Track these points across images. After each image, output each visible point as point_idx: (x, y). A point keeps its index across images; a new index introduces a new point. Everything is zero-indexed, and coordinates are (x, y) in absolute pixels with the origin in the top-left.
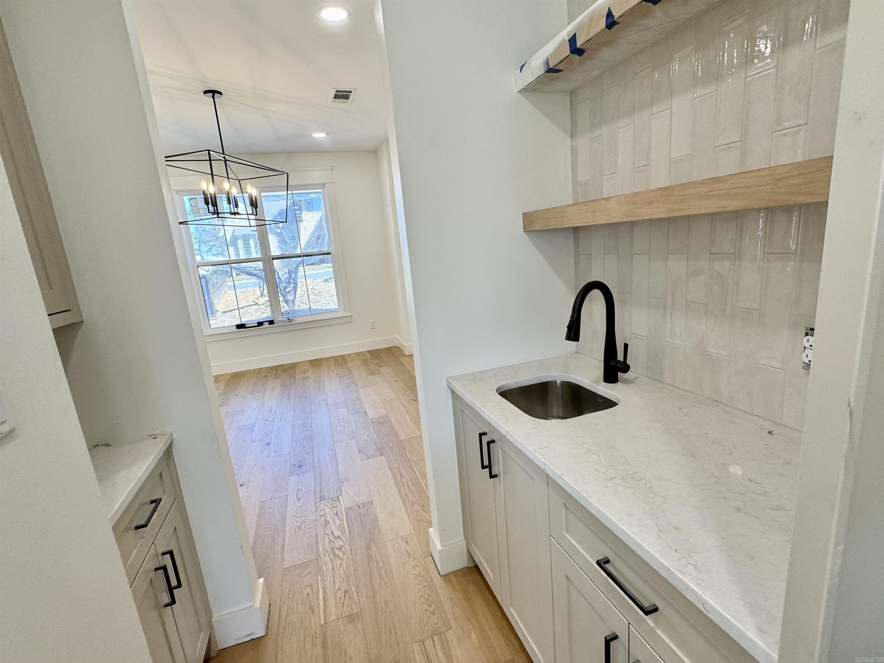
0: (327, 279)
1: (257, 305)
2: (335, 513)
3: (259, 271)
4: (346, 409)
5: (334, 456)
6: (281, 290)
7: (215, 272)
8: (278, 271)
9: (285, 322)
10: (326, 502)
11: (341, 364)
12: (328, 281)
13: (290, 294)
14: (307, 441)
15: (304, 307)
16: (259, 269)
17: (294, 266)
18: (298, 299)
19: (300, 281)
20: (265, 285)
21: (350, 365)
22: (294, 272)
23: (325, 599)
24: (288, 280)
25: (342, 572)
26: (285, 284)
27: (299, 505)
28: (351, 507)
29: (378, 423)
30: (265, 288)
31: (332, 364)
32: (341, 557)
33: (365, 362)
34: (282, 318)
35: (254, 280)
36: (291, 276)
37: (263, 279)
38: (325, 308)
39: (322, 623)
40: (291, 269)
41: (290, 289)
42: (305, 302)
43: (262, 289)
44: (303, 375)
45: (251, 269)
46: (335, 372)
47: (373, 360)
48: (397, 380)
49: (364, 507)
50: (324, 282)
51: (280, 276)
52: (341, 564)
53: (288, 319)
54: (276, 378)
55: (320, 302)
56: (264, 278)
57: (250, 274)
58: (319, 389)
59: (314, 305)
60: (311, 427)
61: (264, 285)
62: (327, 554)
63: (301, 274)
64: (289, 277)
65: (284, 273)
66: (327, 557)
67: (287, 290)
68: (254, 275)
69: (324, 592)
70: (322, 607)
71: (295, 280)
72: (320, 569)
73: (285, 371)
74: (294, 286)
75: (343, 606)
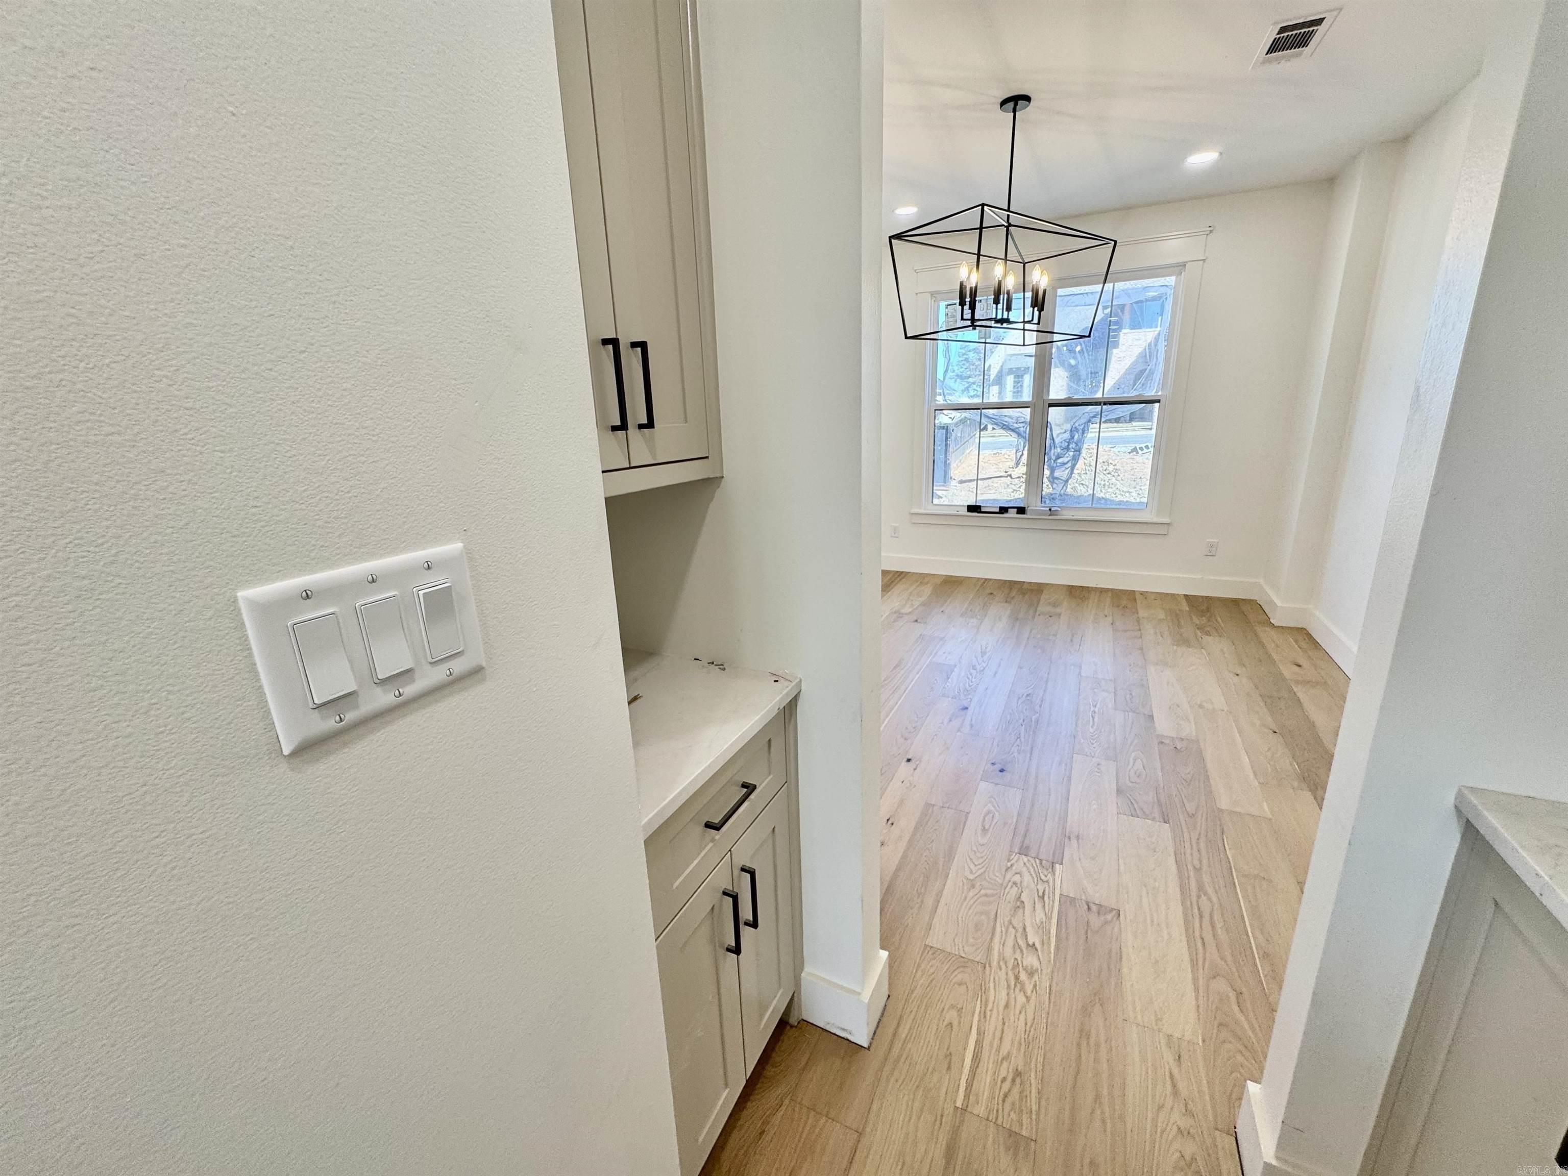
0: (1136, 447)
1: (1009, 478)
2: (1041, 894)
3: (1023, 425)
4: (1112, 694)
5: (1065, 779)
6: (1050, 459)
7: (963, 421)
8: (1053, 426)
9: (1042, 513)
10: (1028, 860)
11: (1125, 607)
12: (1138, 453)
13: (1063, 469)
14: (1026, 730)
15: (1082, 491)
16: (1023, 420)
17: (1083, 420)
18: (1077, 476)
19: (1088, 447)
20: (1026, 448)
21: (1142, 613)
22: (1081, 431)
23: (976, 1058)
24: (1067, 444)
25: (1021, 1023)
26: (1059, 450)
27: (985, 841)
28: (1073, 900)
29: (1172, 748)
30: (1026, 453)
31: (1108, 601)
32: (1029, 993)
33: (1175, 617)
34: (1039, 507)
35: (1013, 438)
36: (1072, 437)
37: (1025, 438)
38: (1120, 498)
39: (959, 1104)
40: (1077, 424)
41: (1065, 460)
42: (1087, 484)
43: (1019, 454)
44: (1049, 609)
45: (1010, 420)
46: (1110, 619)
47: (1194, 617)
48: (1238, 672)
49: (1099, 913)
50: (1129, 453)
51: (1055, 436)
52: (1023, 1007)
53: (1050, 510)
54: (1006, 602)
55: (1113, 486)
56: (1027, 436)
57: (1006, 427)
58: (1072, 641)
59: (1101, 491)
60: (1040, 707)
61: (1024, 447)
62: (1003, 967)
63: (1092, 434)
64: (1070, 439)
65: (1063, 431)
66: (1002, 974)
67: (1060, 461)
68: (1013, 430)
69: (979, 1043)
70: (966, 1071)
71: (1079, 444)
72: (983, 989)
73: (1024, 594)
74: (1074, 456)
75: (1004, 1101)
